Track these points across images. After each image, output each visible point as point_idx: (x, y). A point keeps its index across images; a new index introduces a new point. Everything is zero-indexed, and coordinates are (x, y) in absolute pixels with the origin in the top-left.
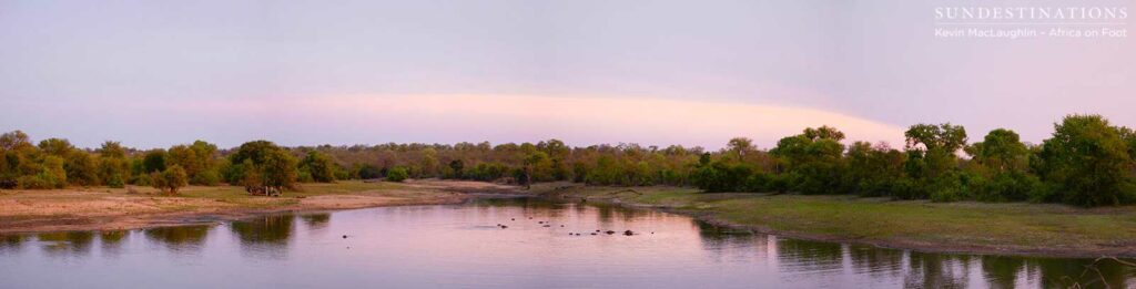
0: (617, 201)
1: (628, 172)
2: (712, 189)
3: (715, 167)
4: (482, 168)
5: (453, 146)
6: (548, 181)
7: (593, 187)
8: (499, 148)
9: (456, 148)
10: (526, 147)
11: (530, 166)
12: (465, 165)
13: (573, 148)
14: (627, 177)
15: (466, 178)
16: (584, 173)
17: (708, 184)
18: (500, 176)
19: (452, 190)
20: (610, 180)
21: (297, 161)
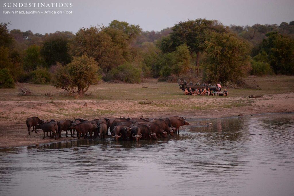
21: (251, 45)
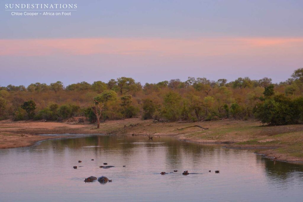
0: (182, 137)
1: (194, 108)
2: (274, 122)
3: (277, 100)
4: (53, 108)
5: (26, 87)
6: (117, 119)
7: (161, 124)
8: (71, 88)
9: (30, 89)
10: (98, 86)
11: (101, 106)
12: (38, 105)
13: (143, 84)
14: (194, 112)
15: (39, 119)
16: (152, 110)
17: (270, 118)
18: (72, 115)
19: (22, 132)
20: (177, 116)
